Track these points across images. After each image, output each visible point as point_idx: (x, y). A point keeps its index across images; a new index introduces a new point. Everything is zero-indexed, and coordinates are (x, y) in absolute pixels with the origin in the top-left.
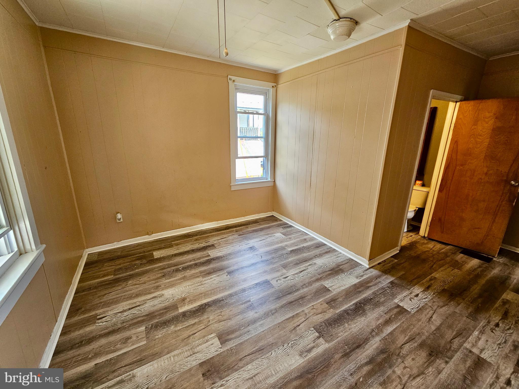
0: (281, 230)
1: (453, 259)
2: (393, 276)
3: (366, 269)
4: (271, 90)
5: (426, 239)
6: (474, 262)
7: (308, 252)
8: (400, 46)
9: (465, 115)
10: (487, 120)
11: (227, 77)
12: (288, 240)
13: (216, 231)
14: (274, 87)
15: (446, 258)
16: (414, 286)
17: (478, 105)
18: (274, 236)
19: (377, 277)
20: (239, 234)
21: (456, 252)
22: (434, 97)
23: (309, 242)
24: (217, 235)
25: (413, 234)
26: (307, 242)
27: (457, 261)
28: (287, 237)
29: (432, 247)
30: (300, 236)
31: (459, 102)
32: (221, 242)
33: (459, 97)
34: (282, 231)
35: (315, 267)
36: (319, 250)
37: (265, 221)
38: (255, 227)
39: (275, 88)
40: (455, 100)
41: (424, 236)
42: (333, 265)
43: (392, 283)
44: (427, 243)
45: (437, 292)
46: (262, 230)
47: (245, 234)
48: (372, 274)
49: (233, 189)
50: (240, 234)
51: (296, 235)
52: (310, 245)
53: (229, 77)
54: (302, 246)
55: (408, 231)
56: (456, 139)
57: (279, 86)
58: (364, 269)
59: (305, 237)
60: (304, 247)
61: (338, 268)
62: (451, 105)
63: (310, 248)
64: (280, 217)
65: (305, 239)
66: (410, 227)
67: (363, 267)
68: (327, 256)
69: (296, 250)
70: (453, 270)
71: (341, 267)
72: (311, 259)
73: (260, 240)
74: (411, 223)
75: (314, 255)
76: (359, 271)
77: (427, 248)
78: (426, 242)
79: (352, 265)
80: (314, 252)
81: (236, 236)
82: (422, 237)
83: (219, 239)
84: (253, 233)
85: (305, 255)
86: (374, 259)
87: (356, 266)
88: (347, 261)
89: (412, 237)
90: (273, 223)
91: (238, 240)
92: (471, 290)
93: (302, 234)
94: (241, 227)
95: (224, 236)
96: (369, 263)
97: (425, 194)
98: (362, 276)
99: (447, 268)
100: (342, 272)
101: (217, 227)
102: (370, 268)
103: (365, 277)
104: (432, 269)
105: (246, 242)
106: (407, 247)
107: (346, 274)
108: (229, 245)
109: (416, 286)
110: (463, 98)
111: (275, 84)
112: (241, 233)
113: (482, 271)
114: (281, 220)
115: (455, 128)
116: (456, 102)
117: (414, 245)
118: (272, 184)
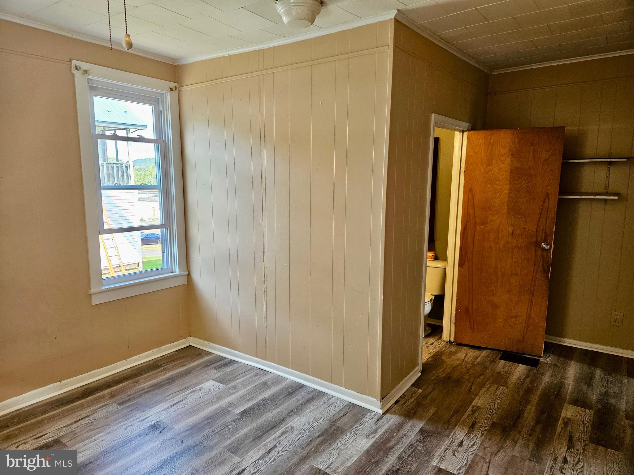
0: (214, 373)
1: (493, 371)
2: (420, 418)
3: (379, 416)
4: (168, 94)
5: (453, 345)
6: (520, 369)
7: (276, 408)
8: (387, 47)
9: (477, 151)
10: (502, 158)
11: (69, 63)
12: (231, 391)
13: (58, 406)
14: (174, 89)
15: (485, 371)
16: (454, 428)
17: (489, 138)
18: (201, 389)
19: (400, 427)
20: (119, 402)
21: (495, 358)
22: (437, 125)
23: (273, 387)
24: (65, 414)
25: (434, 340)
26: (269, 387)
27: (499, 373)
28: (229, 386)
29: (463, 356)
30: (254, 378)
31: (466, 131)
32: (78, 430)
33: (466, 125)
34: (217, 376)
35: (294, 435)
36: (294, 399)
37: (174, 360)
38: (156, 377)
39: (176, 92)
40: (461, 129)
41: (450, 340)
42: (323, 423)
43: (422, 431)
44: (456, 352)
45: (485, 430)
46: (171, 381)
47: (134, 398)
48: (390, 423)
49: (96, 301)
50: (122, 400)
51: (245, 378)
52: (275, 394)
53: (74, 62)
54: (261, 397)
55: (427, 336)
56: (470, 186)
57: (184, 88)
58: (376, 417)
59: (264, 379)
60: (264, 399)
61: (334, 427)
62: (458, 135)
63: (277, 400)
64: (206, 346)
65: (265, 384)
66: (427, 329)
67: (373, 414)
68: (311, 407)
69: (250, 409)
70: (497, 388)
71: (338, 424)
72: (282, 421)
73: (172, 404)
74: (428, 322)
75: (287, 412)
76: (368, 423)
77: (458, 360)
78: (453, 349)
79: (355, 415)
80: (285, 405)
81: (114, 407)
82: (447, 342)
83: (71, 424)
84: (154, 392)
85: (271, 415)
86: (388, 396)
87: (363, 416)
88: (345, 410)
89: (434, 345)
90: (193, 362)
91: (120, 414)
92: (525, 415)
93: (257, 375)
94: (120, 385)
95: (84, 413)
96: (382, 405)
97: (440, 272)
98: (375, 432)
99: (490, 387)
100: (342, 433)
101: (60, 396)
102: (384, 414)
103: (380, 433)
104: (471, 395)
105: (140, 415)
106: (430, 364)
107: (348, 434)
108: (100, 433)
109: (456, 428)
110: (471, 127)
111: (176, 85)
112: (123, 397)
113: (532, 382)
114: (210, 353)
115: (466, 169)
116: (463, 132)
117: (438, 358)
118: (183, 281)
